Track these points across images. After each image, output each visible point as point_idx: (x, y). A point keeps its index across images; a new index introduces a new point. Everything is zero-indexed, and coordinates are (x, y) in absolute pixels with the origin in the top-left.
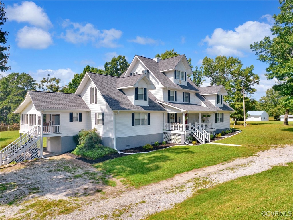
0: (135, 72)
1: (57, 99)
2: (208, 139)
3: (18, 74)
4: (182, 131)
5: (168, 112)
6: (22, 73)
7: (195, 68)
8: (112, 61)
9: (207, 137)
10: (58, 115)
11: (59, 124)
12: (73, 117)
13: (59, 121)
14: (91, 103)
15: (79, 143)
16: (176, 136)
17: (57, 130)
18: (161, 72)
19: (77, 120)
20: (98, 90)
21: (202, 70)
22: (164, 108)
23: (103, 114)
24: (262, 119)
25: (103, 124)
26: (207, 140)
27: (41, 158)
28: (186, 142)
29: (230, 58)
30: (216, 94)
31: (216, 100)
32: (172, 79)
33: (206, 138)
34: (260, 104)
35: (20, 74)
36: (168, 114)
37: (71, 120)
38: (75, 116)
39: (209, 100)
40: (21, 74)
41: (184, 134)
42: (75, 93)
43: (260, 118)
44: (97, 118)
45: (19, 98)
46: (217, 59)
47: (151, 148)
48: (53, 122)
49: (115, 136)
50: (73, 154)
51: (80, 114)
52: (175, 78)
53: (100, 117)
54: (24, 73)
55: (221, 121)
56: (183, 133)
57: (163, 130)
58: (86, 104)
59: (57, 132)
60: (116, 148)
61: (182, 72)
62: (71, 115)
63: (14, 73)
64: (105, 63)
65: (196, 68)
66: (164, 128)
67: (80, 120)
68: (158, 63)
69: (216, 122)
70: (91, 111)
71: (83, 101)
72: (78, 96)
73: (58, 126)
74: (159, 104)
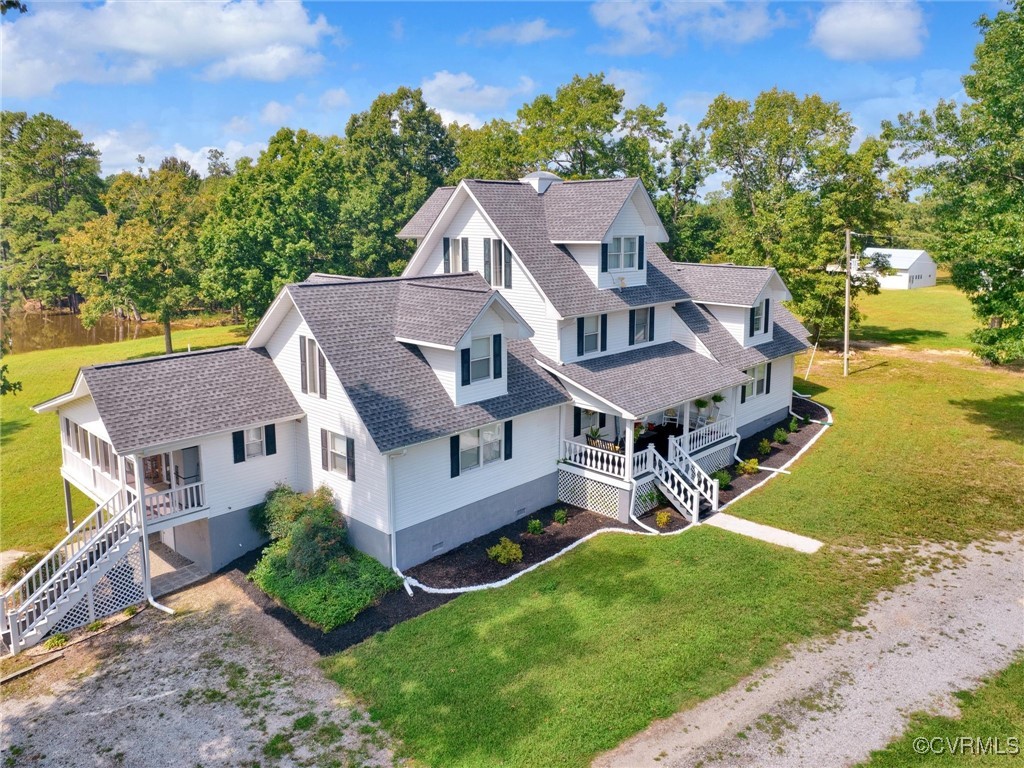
0: (459, 238)
1: (186, 387)
2: (711, 497)
3: (21, 117)
4: (622, 477)
5: (577, 405)
6: (37, 115)
7: (680, 130)
8: (374, 110)
9: (709, 491)
10: (195, 451)
11: (197, 477)
12: (246, 443)
13: (198, 465)
14: (304, 389)
15: (273, 537)
16: (601, 490)
17: (195, 500)
18: (553, 242)
19: (262, 453)
20: (328, 364)
21: (704, 137)
22: (563, 391)
23: (350, 444)
24: (911, 280)
25: (352, 477)
26: (706, 500)
27: (148, 606)
28: (634, 518)
29: (808, 102)
30: (746, 308)
31: (745, 324)
32: (592, 271)
33: (704, 493)
34: (910, 223)
35: (29, 116)
36: (578, 411)
37: (239, 455)
38: (252, 440)
39: (723, 324)
40: (35, 117)
41: (631, 491)
42: (248, 345)
43: (906, 276)
44: (330, 449)
45: (35, 213)
46: (759, 104)
47: (515, 560)
48: (177, 467)
49: (395, 528)
50: (251, 580)
51: (270, 431)
52: (604, 268)
53: (341, 449)
54: (43, 115)
55: (760, 391)
56: (627, 487)
57: (559, 462)
58: (287, 389)
59: (193, 505)
60: (398, 566)
61: (630, 240)
62: (238, 439)
63: (9, 114)
64: (347, 120)
65: (684, 130)
66: (562, 457)
67: (271, 448)
68: (544, 197)
69: (743, 401)
70: (305, 417)
71: (277, 376)
72: (260, 356)
73: (197, 487)
74: (545, 376)
